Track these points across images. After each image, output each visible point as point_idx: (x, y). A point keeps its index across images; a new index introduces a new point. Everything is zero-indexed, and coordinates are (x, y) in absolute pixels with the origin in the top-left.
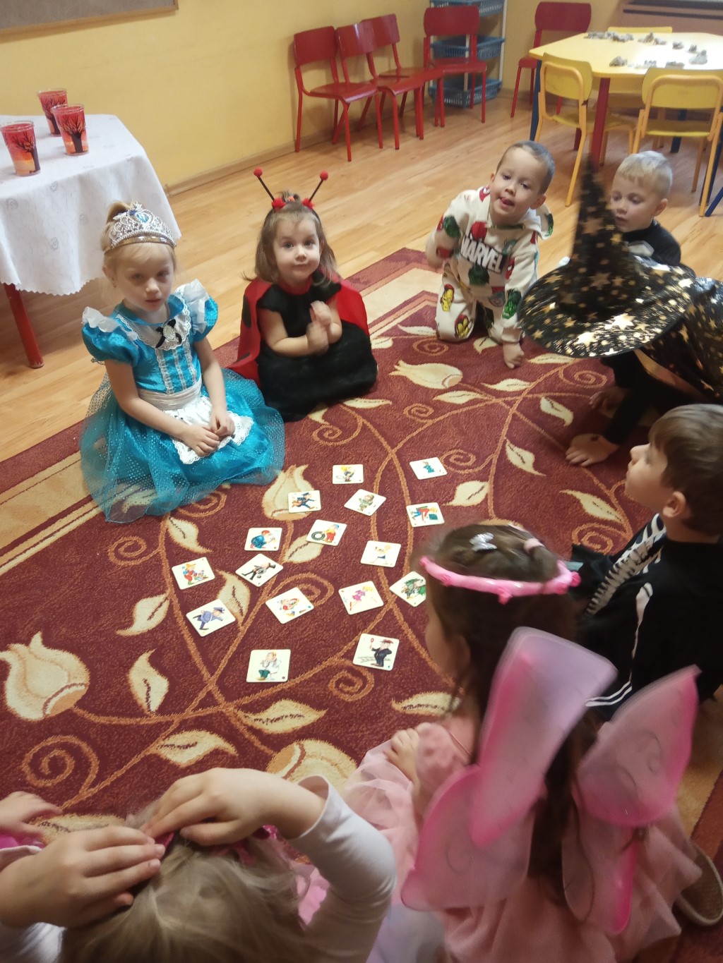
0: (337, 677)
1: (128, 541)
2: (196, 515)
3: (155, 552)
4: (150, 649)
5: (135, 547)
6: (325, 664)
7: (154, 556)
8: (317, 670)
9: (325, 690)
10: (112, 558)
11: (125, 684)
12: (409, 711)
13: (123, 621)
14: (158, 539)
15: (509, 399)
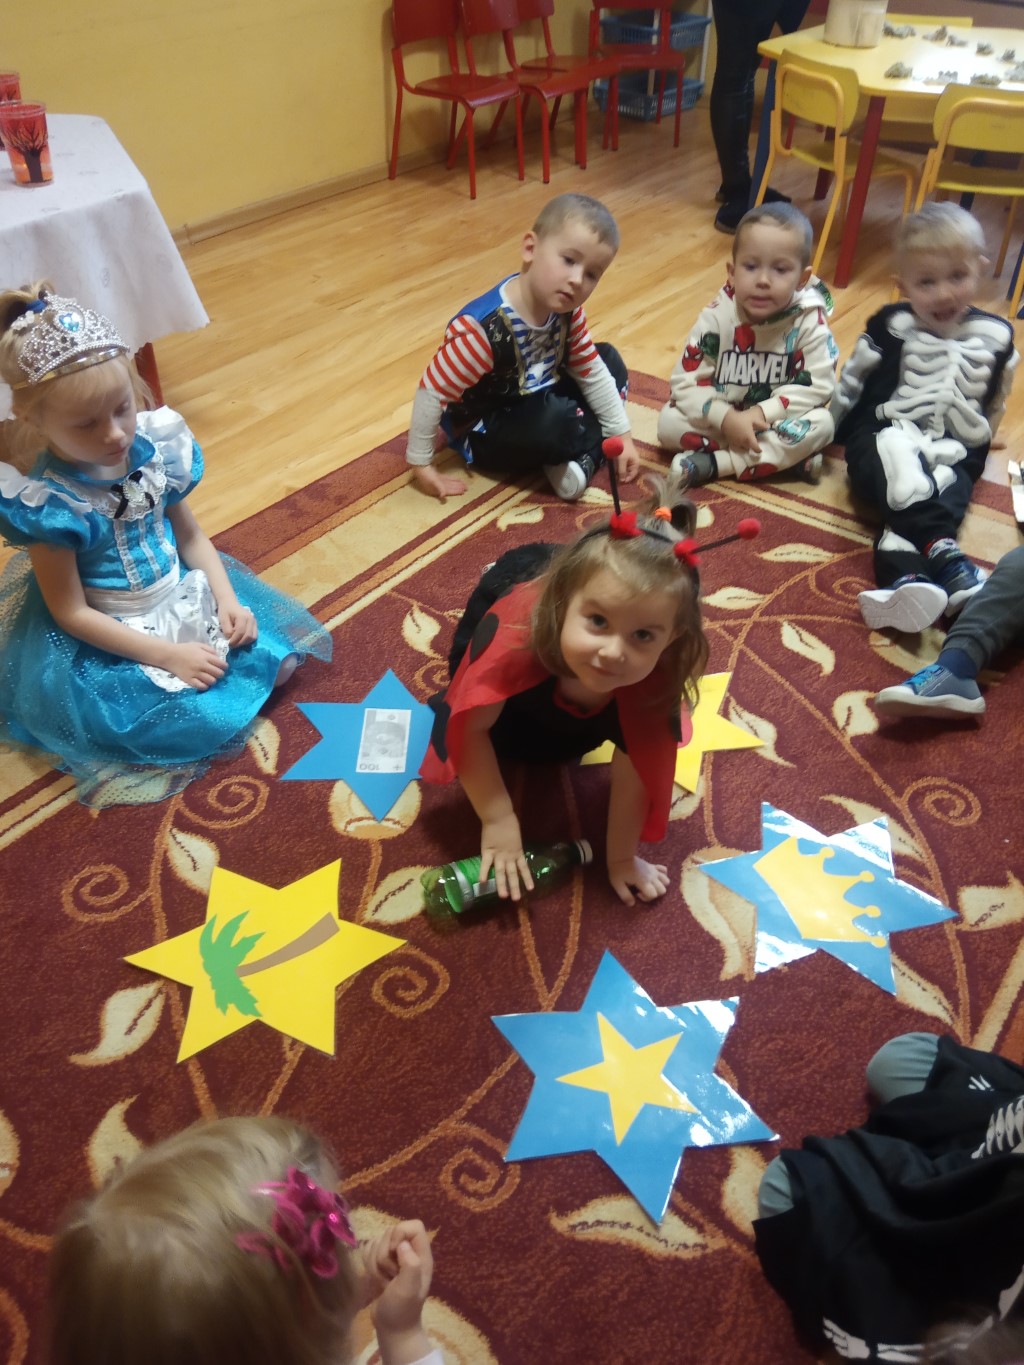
0: (456, 1161)
1: (97, 874)
2: (215, 825)
3: (142, 897)
4: (128, 1095)
5: (108, 886)
6: (436, 1133)
7: (142, 905)
8: (420, 1145)
9: (434, 1189)
10: (69, 907)
11: (80, 1168)
12: (582, 1235)
13: (82, 1035)
14: (148, 869)
15: (731, 623)
